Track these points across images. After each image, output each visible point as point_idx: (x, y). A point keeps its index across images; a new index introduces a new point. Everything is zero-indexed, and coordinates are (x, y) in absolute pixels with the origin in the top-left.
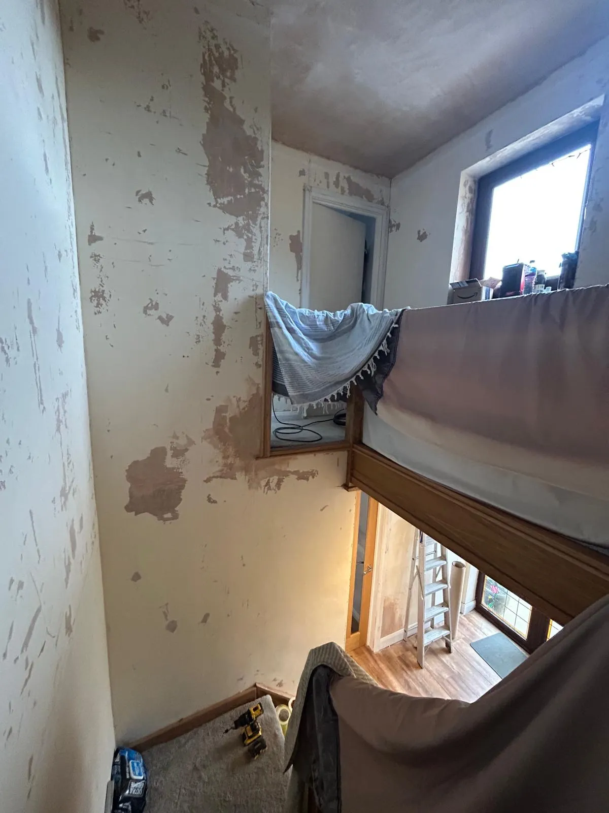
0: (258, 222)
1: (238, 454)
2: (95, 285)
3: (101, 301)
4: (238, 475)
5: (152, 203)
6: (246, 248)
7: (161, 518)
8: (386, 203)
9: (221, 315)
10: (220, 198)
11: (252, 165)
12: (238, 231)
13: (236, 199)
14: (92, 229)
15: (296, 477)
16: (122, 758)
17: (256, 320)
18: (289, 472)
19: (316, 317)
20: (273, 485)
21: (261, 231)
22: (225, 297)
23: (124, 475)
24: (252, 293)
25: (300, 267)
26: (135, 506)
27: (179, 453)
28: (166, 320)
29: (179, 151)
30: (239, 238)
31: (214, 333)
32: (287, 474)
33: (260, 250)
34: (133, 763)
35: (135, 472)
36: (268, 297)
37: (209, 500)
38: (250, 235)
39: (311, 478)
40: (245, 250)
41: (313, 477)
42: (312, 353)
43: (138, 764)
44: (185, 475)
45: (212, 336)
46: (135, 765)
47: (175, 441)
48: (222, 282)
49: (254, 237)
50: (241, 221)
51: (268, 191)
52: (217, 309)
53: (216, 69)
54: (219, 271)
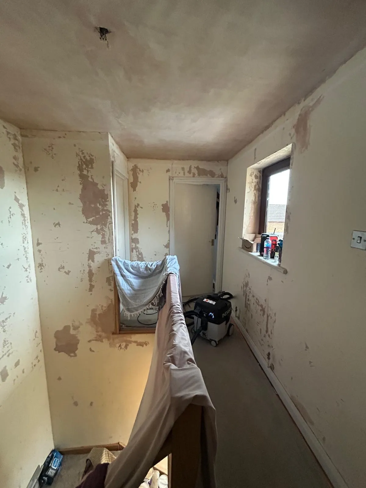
0: (107, 226)
1: (103, 331)
2: (40, 262)
3: (42, 267)
4: (104, 340)
5: (60, 226)
6: (102, 238)
7: (69, 355)
8: (225, 175)
9: (91, 269)
10: (88, 219)
11: (103, 202)
12: (98, 231)
13: (96, 218)
14: (38, 240)
15: (136, 344)
16: (53, 455)
17: (109, 270)
18: (132, 341)
19: (140, 267)
20: (123, 347)
21: (109, 230)
22: (93, 261)
23: (53, 335)
24: (106, 258)
25: (168, 219)
26: (58, 349)
27: (76, 328)
28: (68, 273)
29: (70, 203)
30: (99, 234)
31: (88, 277)
32: (130, 342)
33: (109, 238)
34: (55, 460)
35: (58, 335)
36: (113, 260)
37: (91, 350)
38: (104, 232)
39: (145, 345)
40: (102, 239)
41: (146, 345)
42: (133, 287)
43: (57, 461)
44: (79, 338)
45: (88, 278)
46: (56, 460)
47: (74, 323)
48: (91, 255)
49: (106, 233)
50: (99, 227)
51: (112, 211)
52: (90, 267)
53: (84, 166)
54: (90, 250)
